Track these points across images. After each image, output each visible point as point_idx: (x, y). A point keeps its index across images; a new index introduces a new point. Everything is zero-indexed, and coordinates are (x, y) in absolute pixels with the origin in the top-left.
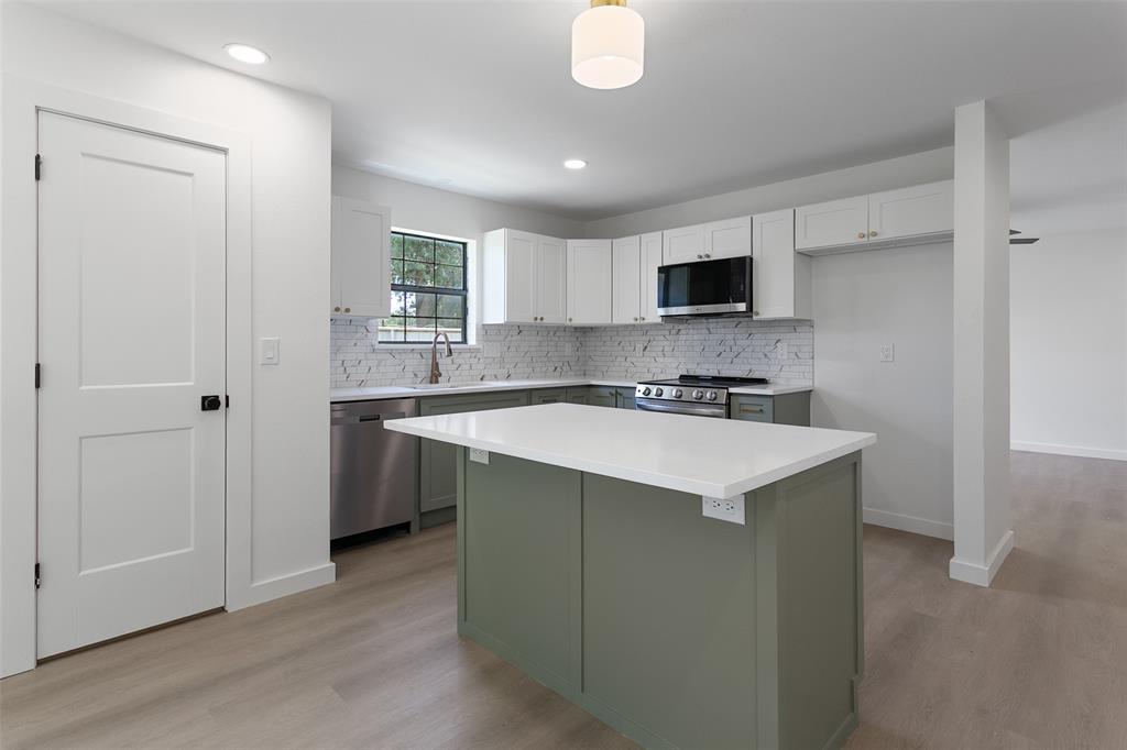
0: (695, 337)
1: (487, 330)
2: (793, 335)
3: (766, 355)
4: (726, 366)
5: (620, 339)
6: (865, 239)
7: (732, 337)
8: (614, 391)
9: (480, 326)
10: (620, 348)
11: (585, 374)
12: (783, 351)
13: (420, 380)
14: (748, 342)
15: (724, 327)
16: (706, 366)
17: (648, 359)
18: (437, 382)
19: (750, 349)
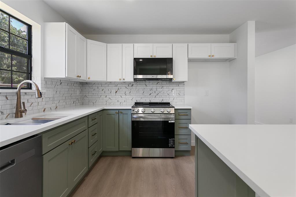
0: (140, 88)
1: (47, 81)
2: (178, 87)
3: (168, 94)
4: (153, 99)
5: (103, 88)
6: (210, 57)
7: (155, 88)
8: (117, 111)
9: (43, 79)
10: (103, 92)
11: (83, 104)
12: (174, 93)
13: (5, 116)
14: (162, 90)
15: (152, 84)
16: (145, 99)
17: (118, 97)
18: (21, 116)
19: (162, 92)
